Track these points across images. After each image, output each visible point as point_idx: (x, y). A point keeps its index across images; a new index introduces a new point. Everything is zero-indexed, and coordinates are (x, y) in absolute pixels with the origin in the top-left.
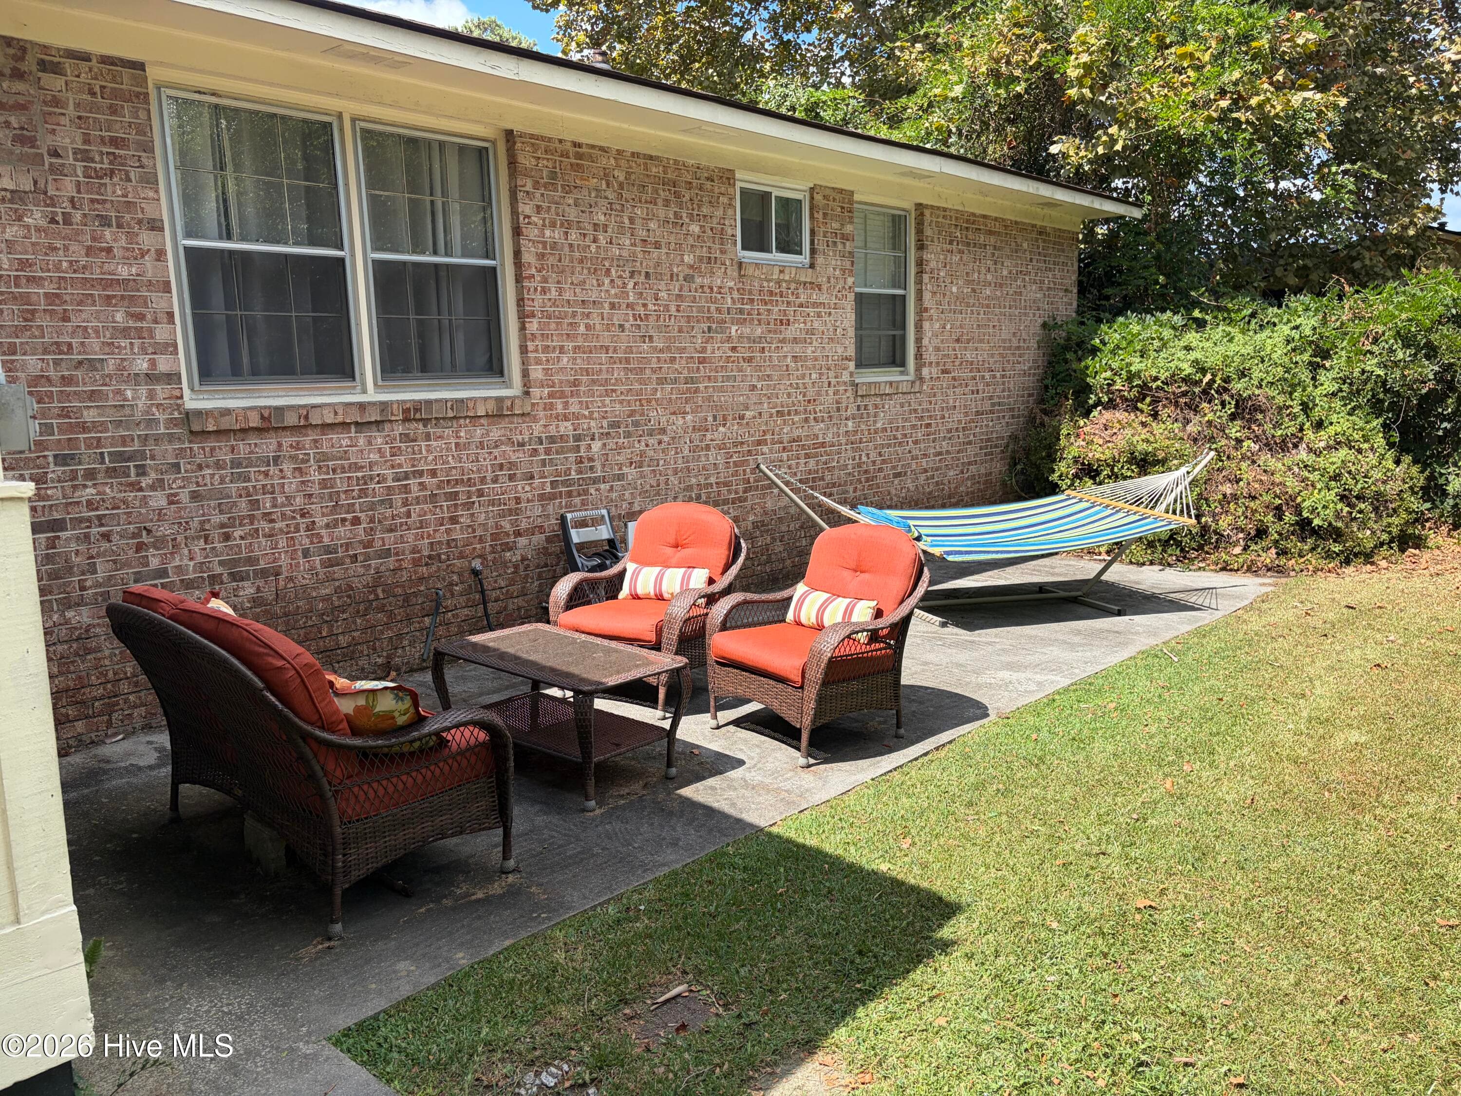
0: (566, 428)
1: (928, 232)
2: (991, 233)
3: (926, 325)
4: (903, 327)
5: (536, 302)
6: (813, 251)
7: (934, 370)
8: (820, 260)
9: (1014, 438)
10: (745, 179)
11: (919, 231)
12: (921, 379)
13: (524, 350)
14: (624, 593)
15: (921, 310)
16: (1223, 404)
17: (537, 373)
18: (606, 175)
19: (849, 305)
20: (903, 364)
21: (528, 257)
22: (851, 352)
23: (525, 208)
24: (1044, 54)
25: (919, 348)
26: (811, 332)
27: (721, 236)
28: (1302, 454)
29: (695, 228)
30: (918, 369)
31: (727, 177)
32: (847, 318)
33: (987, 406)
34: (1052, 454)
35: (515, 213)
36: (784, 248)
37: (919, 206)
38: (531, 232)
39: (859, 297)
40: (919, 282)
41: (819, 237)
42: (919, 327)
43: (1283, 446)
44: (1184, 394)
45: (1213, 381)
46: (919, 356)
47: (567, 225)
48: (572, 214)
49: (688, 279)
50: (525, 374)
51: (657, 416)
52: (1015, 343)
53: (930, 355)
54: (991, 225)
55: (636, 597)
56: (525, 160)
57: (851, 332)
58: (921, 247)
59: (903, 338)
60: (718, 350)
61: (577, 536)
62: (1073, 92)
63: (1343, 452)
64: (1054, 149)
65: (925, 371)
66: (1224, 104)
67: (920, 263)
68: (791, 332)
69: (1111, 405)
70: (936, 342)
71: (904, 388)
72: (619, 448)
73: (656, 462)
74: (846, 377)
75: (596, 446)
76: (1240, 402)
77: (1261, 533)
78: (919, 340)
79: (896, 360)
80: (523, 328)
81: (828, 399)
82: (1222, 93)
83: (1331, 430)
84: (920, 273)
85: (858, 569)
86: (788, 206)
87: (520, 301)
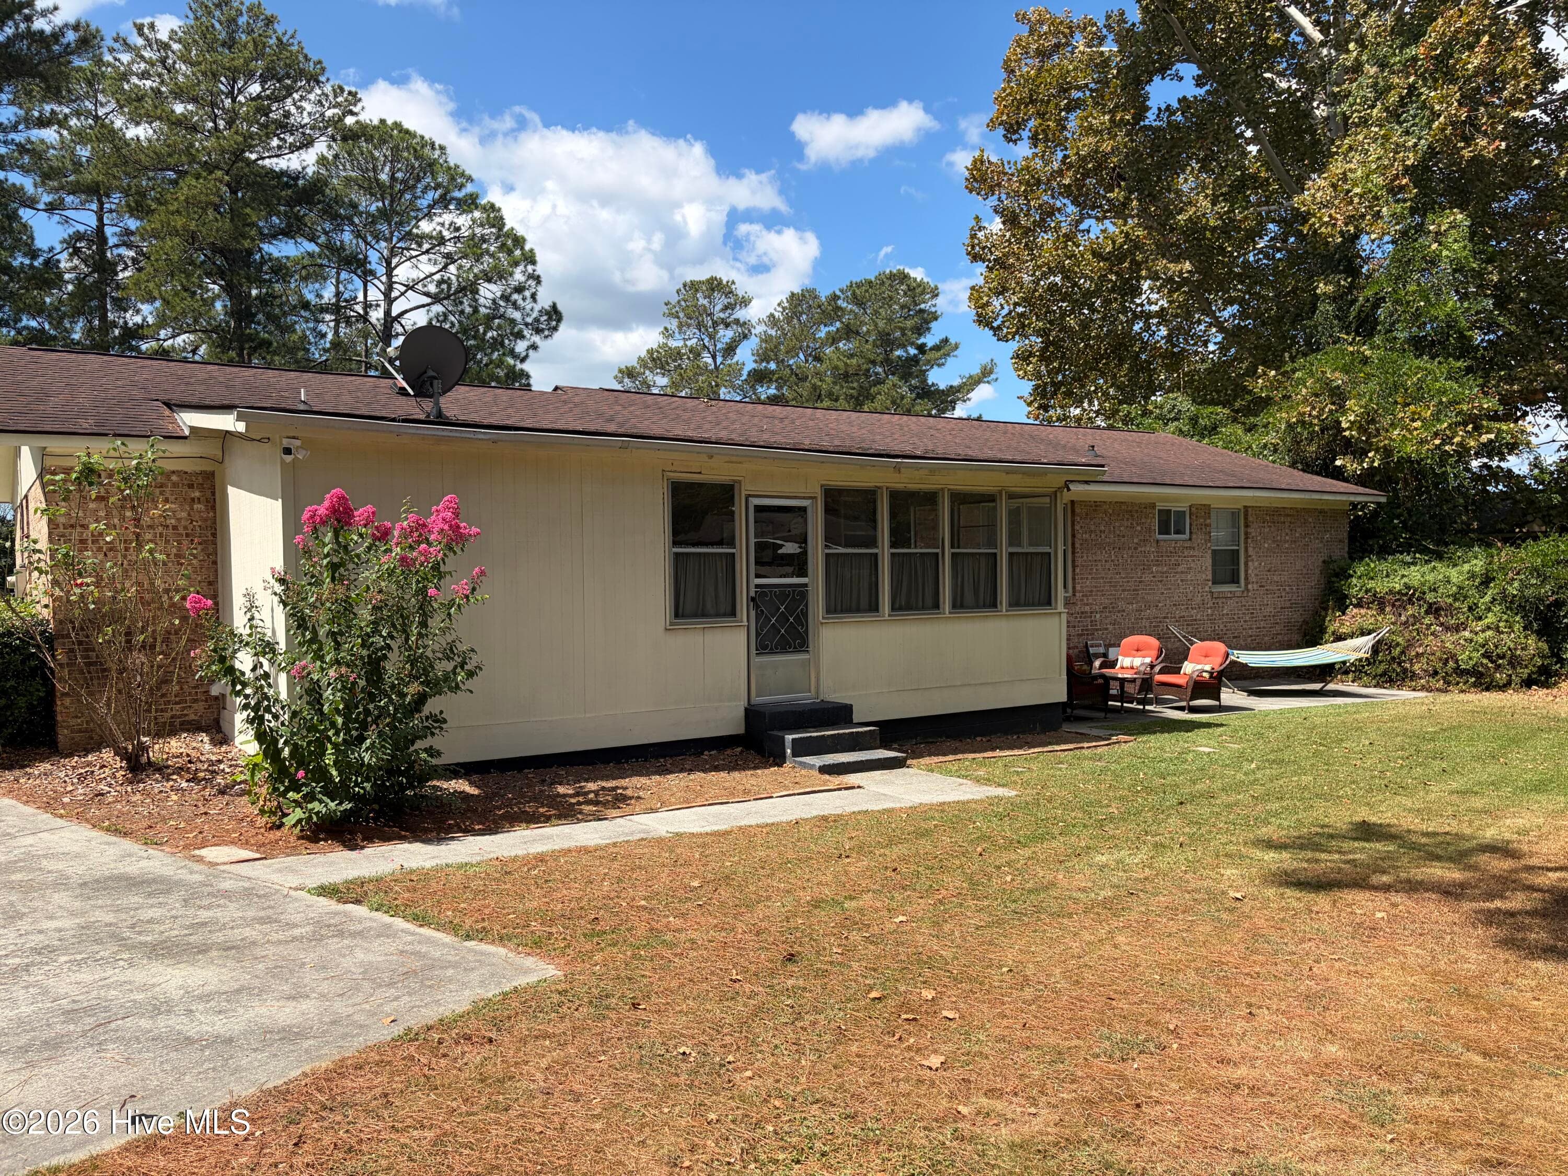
0: (1087, 608)
1: (1250, 519)
2: (1288, 515)
3: (1250, 564)
4: (1238, 564)
5: (1079, 561)
6: (1191, 533)
7: (1255, 586)
8: (1194, 536)
9: (1305, 622)
10: (1160, 506)
11: (1246, 518)
12: (1248, 590)
13: (1074, 579)
14: (1118, 665)
15: (1247, 556)
16: (1420, 606)
17: (1078, 587)
18: (1105, 512)
19: (1209, 556)
20: (1238, 582)
21: (1077, 545)
22: (1210, 577)
23: (1077, 527)
24: (1331, 411)
25: (1246, 574)
26: (1190, 568)
27: (1150, 530)
28: (1467, 634)
29: (1139, 528)
30: (1246, 585)
31: (1153, 506)
32: (1208, 561)
33: (1288, 604)
34: (1323, 630)
35: (1073, 530)
36: (1177, 532)
37: (1245, 507)
38: (1079, 536)
39: (1214, 552)
40: (1246, 543)
41: (1194, 527)
42: (1246, 564)
43: (1457, 629)
44: (1398, 600)
45: (1413, 594)
46: (1246, 578)
47: (1091, 532)
48: (1093, 528)
49: (1136, 549)
50: (1074, 588)
51: (1121, 604)
52: (1305, 571)
53: (1252, 578)
54: (1288, 512)
55: (1122, 668)
56: (1078, 510)
57: (1210, 568)
58: (1247, 526)
59: (1238, 570)
60: (1147, 577)
61: (1092, 650)
62: (1347, 433)
63: (1489, 633)
64: (1338, 463)
65: (1250, 586)
66: (1437, 442)
67: (1246, 534)
68: (1180, 569)
69: (1359, 605)
70: (1256, 572)
71: (1238, 594)
72: (1106, 617)
73: (1120, 624)
74: (1207, 589)
75: (1098, 616)
76: (1430, 605)
77: (1436, 673)
78: (1246, 571)
79: (1235, 580)
80: (1074, 571)
81: (1198, 599)
82: (1436, 435)
83: (1486, 621)
84: (1246, 538)
85: (1206, 656)
86: (1180, 515)
87: (1073, 561)
